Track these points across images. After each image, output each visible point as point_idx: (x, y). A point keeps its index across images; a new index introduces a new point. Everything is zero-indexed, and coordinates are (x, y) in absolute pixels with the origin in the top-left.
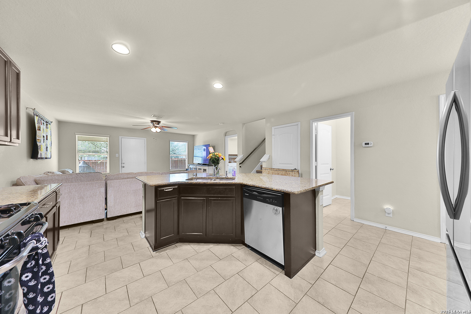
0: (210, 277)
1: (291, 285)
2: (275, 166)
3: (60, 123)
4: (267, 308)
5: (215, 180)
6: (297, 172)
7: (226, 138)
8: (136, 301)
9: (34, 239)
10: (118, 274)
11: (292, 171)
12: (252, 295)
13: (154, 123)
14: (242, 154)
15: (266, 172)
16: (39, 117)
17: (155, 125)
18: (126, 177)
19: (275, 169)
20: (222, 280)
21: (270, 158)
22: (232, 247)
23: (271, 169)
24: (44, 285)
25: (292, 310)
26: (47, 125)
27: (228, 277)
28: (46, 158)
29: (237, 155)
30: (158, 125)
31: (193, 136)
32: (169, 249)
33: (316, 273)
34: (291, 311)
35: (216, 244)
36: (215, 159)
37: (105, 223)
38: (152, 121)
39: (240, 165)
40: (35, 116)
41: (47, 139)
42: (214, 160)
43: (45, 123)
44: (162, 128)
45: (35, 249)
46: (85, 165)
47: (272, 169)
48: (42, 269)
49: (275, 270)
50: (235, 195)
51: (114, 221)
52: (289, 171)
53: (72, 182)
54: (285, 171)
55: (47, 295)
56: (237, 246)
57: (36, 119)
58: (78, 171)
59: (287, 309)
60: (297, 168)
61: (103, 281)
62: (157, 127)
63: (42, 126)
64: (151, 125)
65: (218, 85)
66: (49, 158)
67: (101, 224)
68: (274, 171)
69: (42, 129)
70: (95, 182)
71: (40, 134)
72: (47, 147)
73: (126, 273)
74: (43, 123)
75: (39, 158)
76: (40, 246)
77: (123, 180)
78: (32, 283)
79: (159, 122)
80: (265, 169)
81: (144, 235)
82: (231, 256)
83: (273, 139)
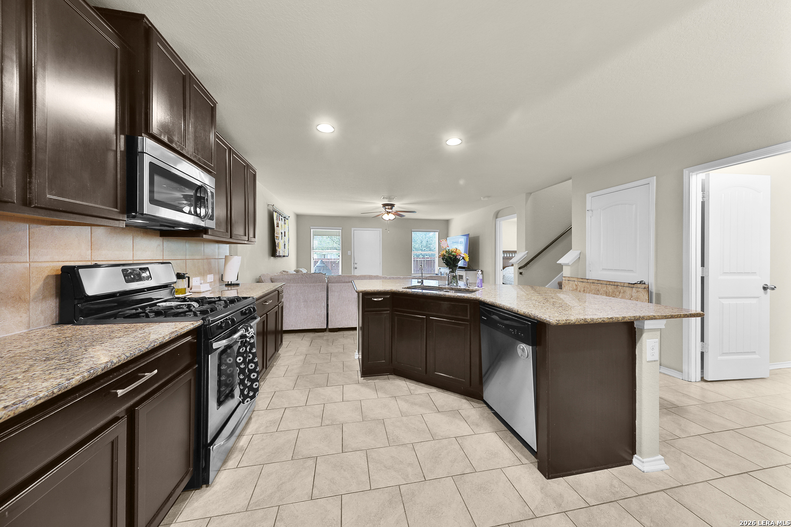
0: (415, 428)
1: (542, 489)
2: (592, 275)
3: (298, 217)
4: (478, 498)
5: (448, 292)
6: (645, 288)
7: (498, 223)
8: (327, 422)
9: (244, 328)
10: (320, 390)
11: (632, 285)
12: (463, 472)
13: (387, 207)
14: (524, 250)
15: (570, 285)
16: (278, 213)
17: (387, 210)
18: (347, 280)
19: (591, 281)
20: (429, 437)
21: (581, 258)
22: (464, 401)
23: (581, 280)
24: (251, 371)
25: (522, 521)
26: (285, 220)
27: (440, 437)
28: (284, 256)
29: (515, 252)
30: (391, 211)
31: (447, 222)
32: (379, 379)
33: (611, 492)
34: (520, 521)
35: (441, 390)
36: (450, 258)
37: (327, 334)
38: (385, 205)
39: (521, 271)
40: (274, 212)
41: (285, 236)
42: (449, 260)
43: (283, 219)
44: (396, 213)
45: (243, 336)
46: (323, 265)
47: (584, 280)
48: (250, 356)
49: (524, 456)
50: (468, 318)
51: (335, 333)
52: (623, 285)
53: (298, 283)
54: (615, 285)
55: (253, 381)
56: (473, 401)
57: (275, 215)
58: (312, 271)
59: (513, 515)
60: (645, 280)
61: (307, 393)
62: (390, 212)
63: (280, 222)
64: (383, 209)
65: (454, 141)
66: (286, 256)
67: (322, 335)
68: (587, 285)
69: (280, 226)
70: (318, 284)
71: (278, 231)
72: (285, 244)
73: (328, 392)
74: (282, 219)
75: (277, 256)
76: (248, 335)
77: (344, 284)
78: (242, 366)
79: (392, 206)
80: (567, 279)
81: (358, 356)
82: (456, 413)
83: (588, 219)
